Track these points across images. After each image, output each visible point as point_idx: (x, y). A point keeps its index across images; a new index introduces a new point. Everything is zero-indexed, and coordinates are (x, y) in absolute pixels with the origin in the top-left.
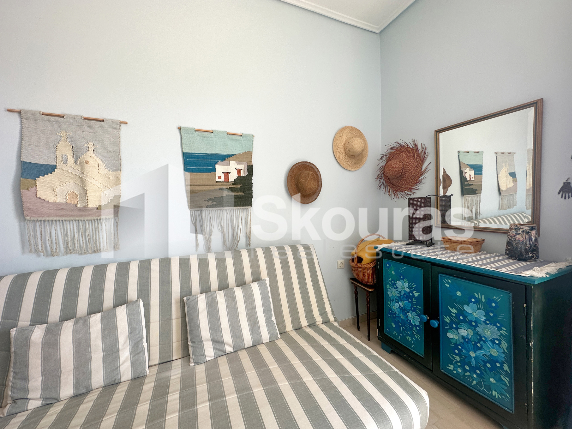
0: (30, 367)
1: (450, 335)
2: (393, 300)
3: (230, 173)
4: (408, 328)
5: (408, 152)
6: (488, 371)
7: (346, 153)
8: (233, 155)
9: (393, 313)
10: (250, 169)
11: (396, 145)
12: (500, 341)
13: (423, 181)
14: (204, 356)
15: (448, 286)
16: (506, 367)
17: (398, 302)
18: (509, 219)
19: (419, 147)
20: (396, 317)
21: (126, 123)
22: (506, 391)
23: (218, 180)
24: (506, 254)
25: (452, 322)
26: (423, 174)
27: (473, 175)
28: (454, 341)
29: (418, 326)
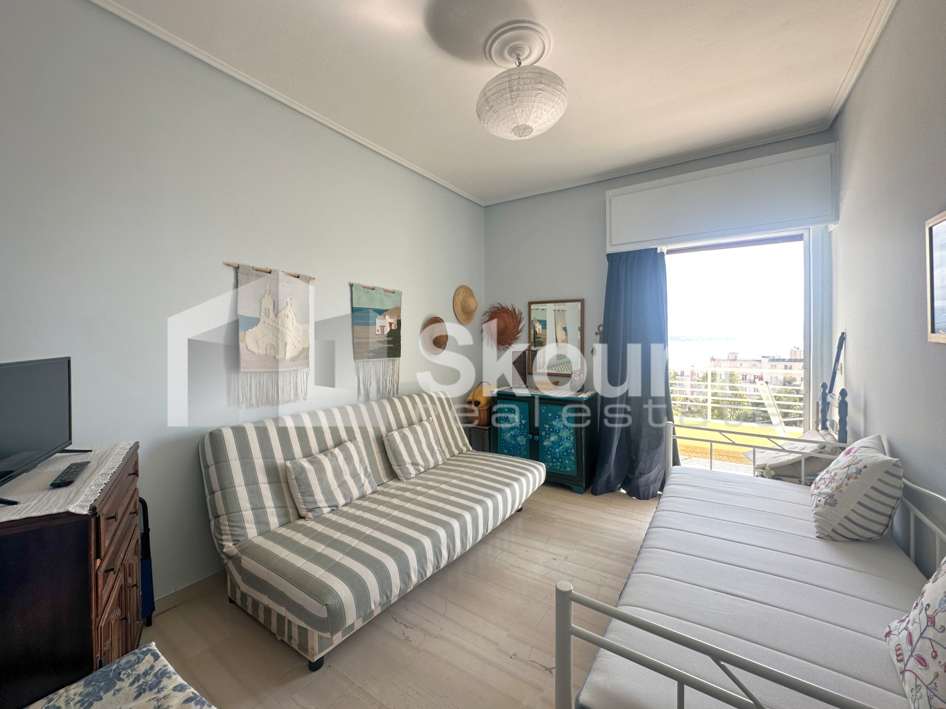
0: (312, 487)
1: (545, 443)
2: (506, 432)
3: (385, 326)
4: (517, 449)
5: (508, 313)
6: (565, 457)
7: (462, 309)
8: (387, 310)
9: (506, 441)
10: (399, 323)
11: (498, 306)
12: (570, 437)
13: (520, 338)
14: (410, 474)
15: (544, 411)
16: (573, 451)
17: (510, 432)
18: (564, 367)
19: (517, 311)
20: (508, 444)
21: (314, 279)
22: (573, 464)
23: (377, 333)
24: (570, 389)
25: (546, 434)
26: (519, 332)
27: (541, 330)
28: (547, 447)
29: (525, 445)
